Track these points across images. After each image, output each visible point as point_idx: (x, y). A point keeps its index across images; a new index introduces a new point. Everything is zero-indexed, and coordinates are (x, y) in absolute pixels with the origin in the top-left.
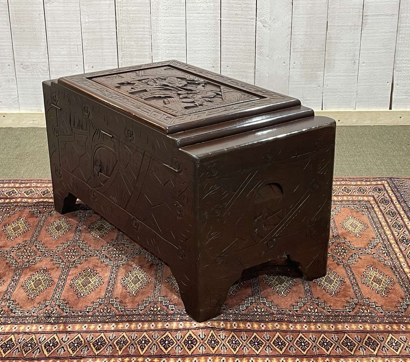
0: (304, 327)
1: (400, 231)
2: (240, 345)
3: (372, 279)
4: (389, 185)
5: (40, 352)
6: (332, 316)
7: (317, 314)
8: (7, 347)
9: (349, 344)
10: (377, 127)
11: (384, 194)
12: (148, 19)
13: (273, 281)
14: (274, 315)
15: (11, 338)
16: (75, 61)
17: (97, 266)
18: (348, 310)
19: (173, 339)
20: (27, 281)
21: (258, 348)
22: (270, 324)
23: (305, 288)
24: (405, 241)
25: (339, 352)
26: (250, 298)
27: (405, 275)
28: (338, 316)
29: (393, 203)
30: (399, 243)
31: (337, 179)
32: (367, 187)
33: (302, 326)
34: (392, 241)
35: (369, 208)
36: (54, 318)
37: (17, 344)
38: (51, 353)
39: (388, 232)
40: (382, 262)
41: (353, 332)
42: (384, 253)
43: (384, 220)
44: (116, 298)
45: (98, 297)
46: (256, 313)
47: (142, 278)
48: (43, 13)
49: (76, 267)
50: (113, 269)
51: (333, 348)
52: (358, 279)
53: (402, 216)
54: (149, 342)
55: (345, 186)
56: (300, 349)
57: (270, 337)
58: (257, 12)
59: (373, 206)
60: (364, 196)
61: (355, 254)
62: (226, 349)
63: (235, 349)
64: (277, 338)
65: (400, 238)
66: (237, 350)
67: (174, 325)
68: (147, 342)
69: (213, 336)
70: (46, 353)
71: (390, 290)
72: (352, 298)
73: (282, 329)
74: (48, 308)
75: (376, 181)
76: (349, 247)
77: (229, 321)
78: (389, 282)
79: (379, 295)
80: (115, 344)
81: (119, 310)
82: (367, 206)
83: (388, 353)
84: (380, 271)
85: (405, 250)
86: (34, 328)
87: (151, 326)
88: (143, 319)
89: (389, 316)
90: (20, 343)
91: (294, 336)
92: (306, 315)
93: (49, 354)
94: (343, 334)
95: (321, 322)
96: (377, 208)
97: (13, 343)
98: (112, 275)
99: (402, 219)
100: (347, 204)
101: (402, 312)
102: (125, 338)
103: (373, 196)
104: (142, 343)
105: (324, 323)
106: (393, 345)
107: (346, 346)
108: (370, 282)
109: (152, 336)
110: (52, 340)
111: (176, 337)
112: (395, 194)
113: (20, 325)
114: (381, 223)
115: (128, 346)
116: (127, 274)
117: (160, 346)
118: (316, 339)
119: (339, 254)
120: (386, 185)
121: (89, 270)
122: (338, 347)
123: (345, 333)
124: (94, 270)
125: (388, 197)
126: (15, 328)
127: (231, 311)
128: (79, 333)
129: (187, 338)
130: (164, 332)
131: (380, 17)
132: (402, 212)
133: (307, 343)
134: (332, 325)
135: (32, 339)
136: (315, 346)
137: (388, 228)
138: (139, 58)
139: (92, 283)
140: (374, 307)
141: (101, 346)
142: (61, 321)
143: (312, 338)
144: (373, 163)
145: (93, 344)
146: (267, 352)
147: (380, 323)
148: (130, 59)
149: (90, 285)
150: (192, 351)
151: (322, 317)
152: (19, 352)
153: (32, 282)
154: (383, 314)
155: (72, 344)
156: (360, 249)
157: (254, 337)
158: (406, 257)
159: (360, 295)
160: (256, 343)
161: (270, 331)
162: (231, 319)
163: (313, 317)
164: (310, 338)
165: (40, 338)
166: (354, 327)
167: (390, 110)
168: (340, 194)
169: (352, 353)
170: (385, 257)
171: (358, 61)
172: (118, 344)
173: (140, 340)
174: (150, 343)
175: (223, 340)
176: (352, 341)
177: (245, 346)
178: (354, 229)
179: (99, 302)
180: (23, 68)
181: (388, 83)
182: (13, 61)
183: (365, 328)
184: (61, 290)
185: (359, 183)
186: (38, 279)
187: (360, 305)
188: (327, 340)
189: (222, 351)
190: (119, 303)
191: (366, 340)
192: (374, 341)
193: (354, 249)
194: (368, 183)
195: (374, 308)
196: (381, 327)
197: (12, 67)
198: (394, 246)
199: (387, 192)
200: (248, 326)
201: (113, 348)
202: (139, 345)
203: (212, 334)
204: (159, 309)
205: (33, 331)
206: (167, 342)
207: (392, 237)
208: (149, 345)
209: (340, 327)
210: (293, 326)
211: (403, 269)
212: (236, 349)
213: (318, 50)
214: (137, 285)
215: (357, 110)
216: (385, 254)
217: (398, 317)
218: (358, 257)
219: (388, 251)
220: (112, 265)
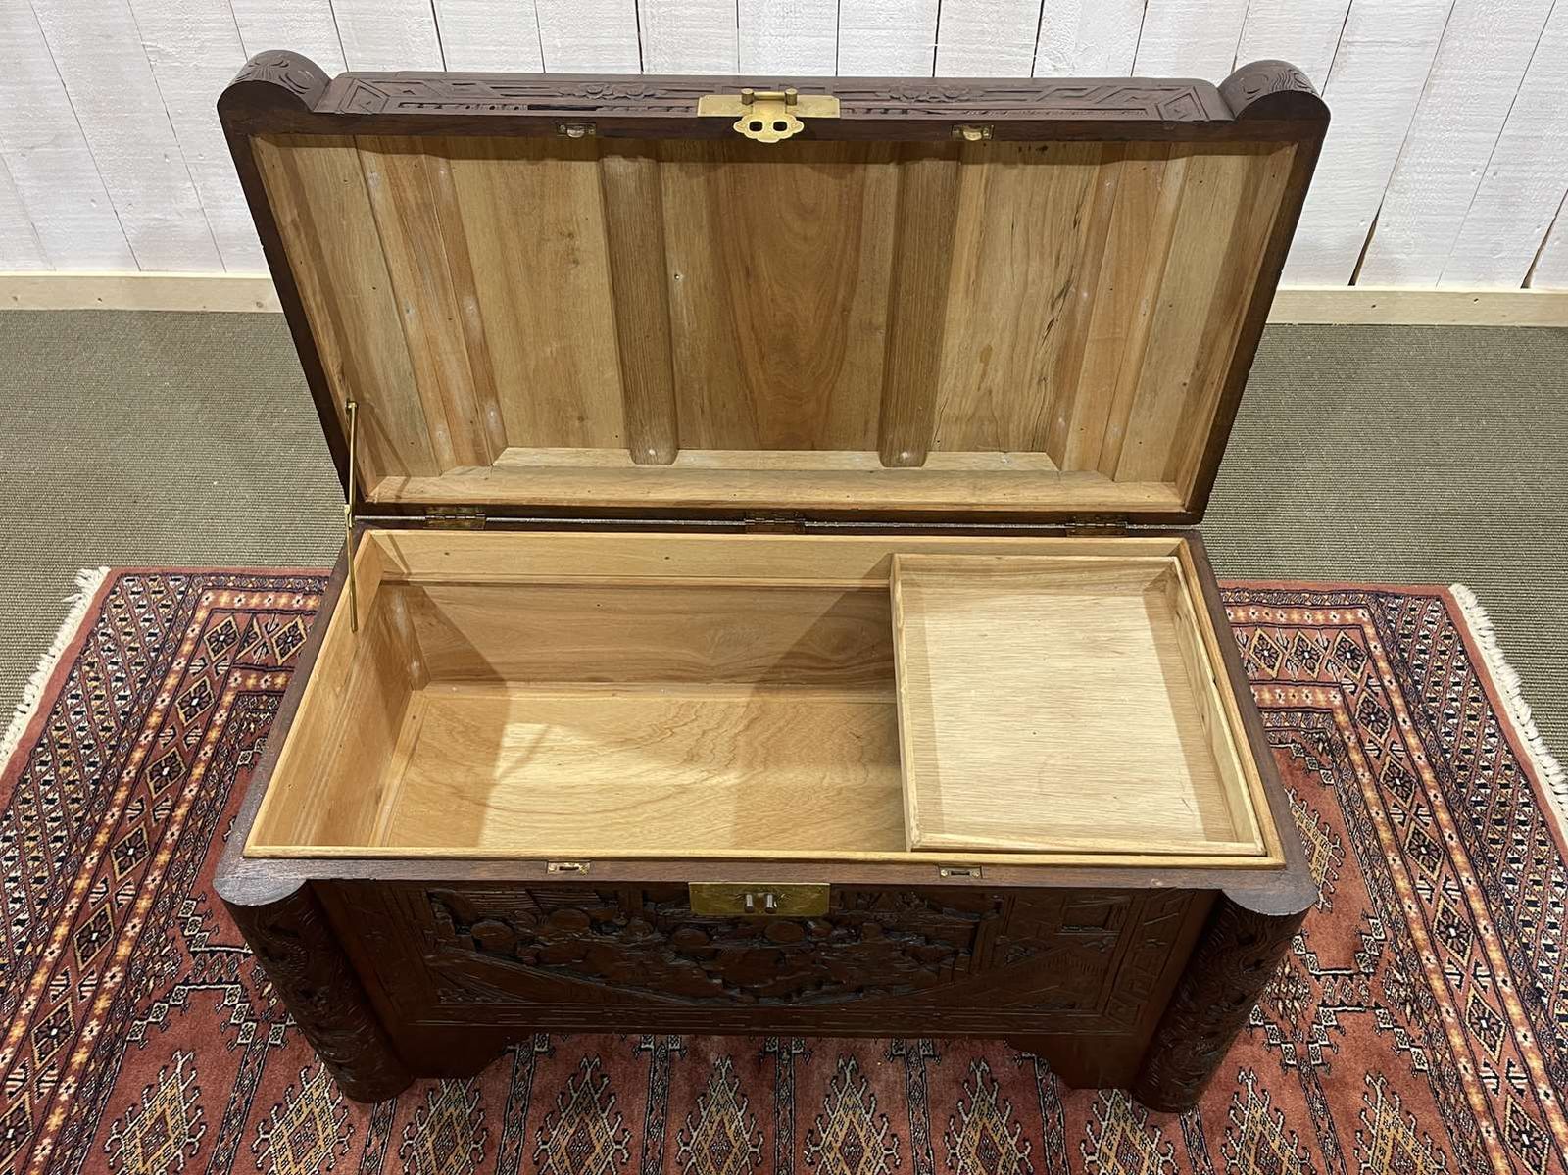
1: (1434, 876)
3: (1388, 1155)
4: (1377, 631)
11: (1369, 676)
13: (1111, 1164)
17: (610, 1054)
20: (413, 1130)
24: (1453, 932)
27: (1475, 1130)
29: (1398, 726)
30: (1438, 941)
32: (1319, 636)
34: (1419, 934)
35: (1335, 750)
39: (1402, 883)
40: (1405, 1054)
42: (1405, 1002)
43: (1381, 813)
47: (737, 1134)
49: (550, 1053)
50: (655, 1071)
52: (1348, 1152)
53: (1431, 795)
55: (1259, 632)
59: (1346, 737)
60: (1314, 684)
61: (1324, 1005)
65: (1439, 915)
75: (1341, 606)
76: (1304, 961)
84: (1404, 1105)
85: (1460, 985)
96: (1356, 748)
98: (652, 1110)
99: (1433, 813)
112: (1397, 678)
114: (1376, 833)
116: (696, 1109)
120: (1370, 632)
121: (589, 1072)
124: (602, 1077)
132: (1428, 777)
137: (1399, 861)
139: (598, 1149)
153: (427, 1131)
156: (1335, 978)
158: (1467, 1023)
167: (1351, 288)
170: (1409, 1023)
181: (1363, 220)
185: (1295, 616)
186: (445, 1116)
193: (1318, 978)
198: (1428, 958)
199: (1375, 664)
207: (1415, 907)
211: (1466, 1095)
216: (1408, 1009)
218: (1335, 1022)
219: (1413, 989)
220: (651, 1046)
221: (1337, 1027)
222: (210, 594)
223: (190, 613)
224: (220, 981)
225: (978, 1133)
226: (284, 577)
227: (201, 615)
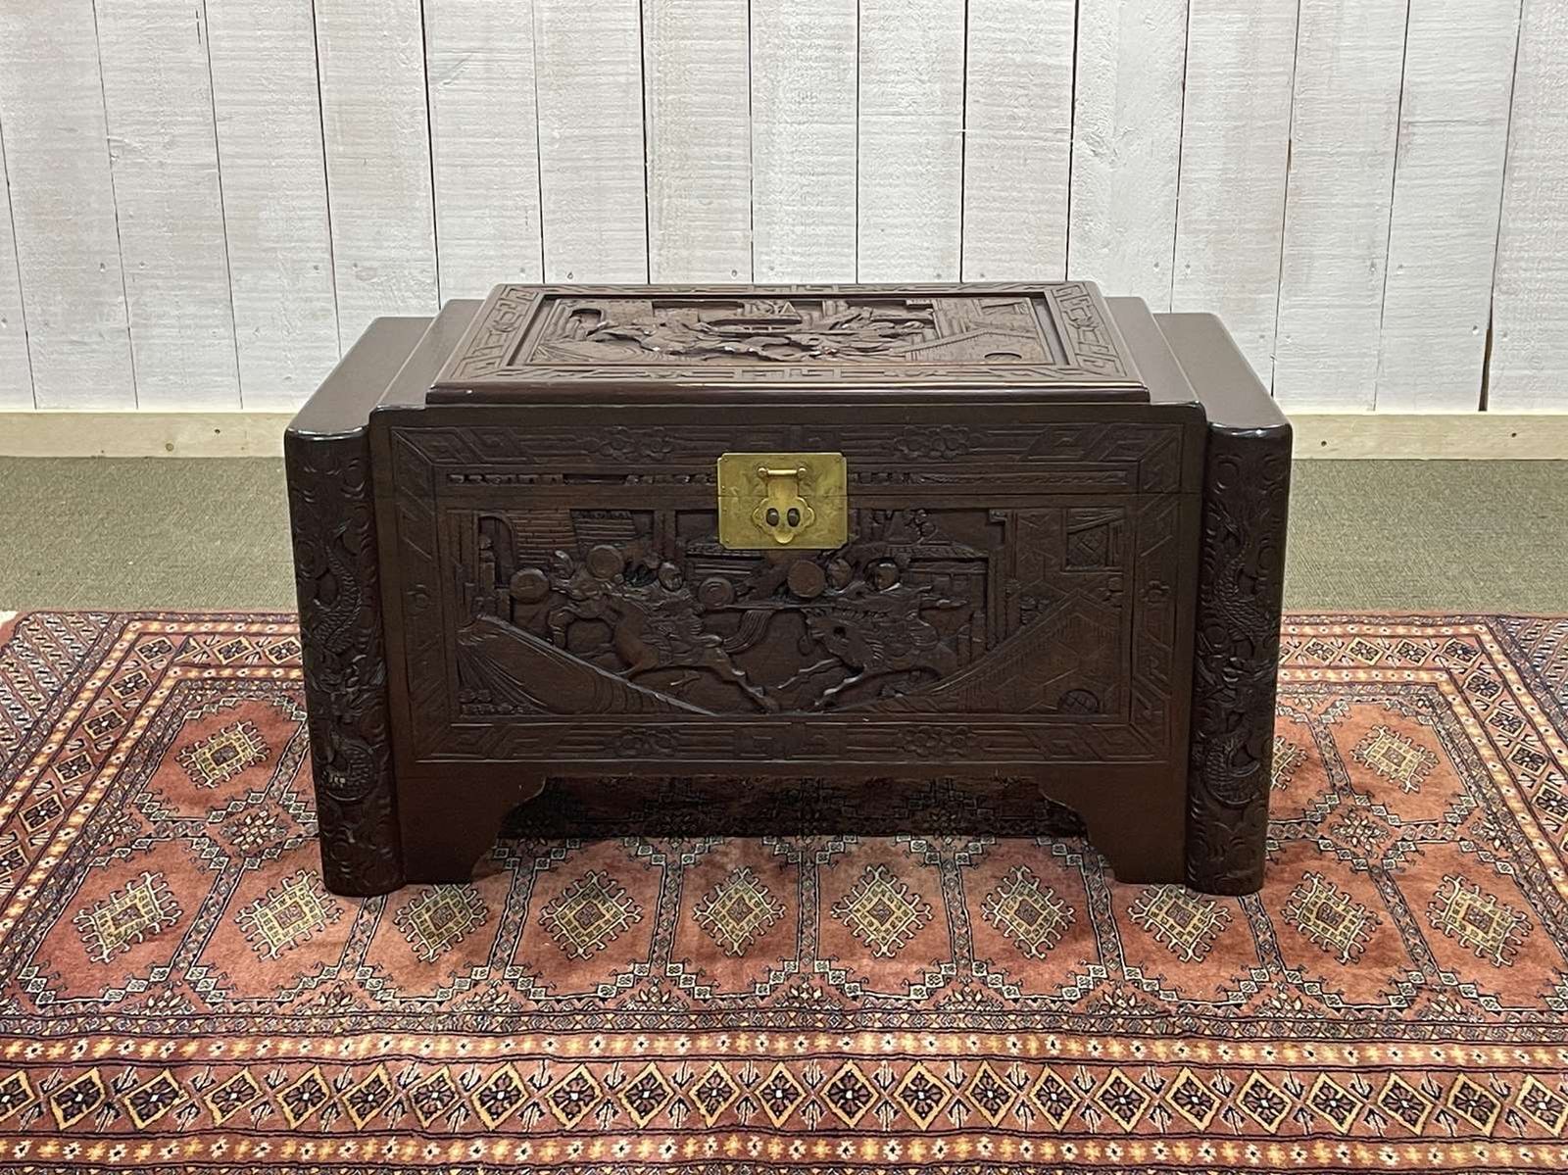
0: (1264, 1053)
1: (1538, 773)
2: (1074, 1105)
3: (1462, 914)
4: (1495, 637)
5: (467, 1115)
6: (1345, 1021)
7: (1299, 1015)
8: (366, 1101)
9: (1405, 1104)
10: (1445, 463)
11: (1482, 664)
12: (740, 131)
13: (1160, 917)
14: (1172, 1020)
15: (378, 1076)
16: (516, 256)
17: (618, 869)
18: (1394, 1005)
19: (867, 1084)
20: (407, 910)
21: (1129, 1113)
22: (1159, 1043)
23: (1258, 936)
24: (1554, 803)
25: (1375, 1126)
26: (1091, 967)
27: (1562, 905)
28: (1367, 1021)
29: (1511, 692)
30: (1536, 808)
31: (1332, 619)
32: (1427, 642)
33: (1257, 1051)
34: (1516, 804)
35: (1439, 707)
36: (500, 1019)
37: (396, 1090)
38: (502, 1119)
39: (1501, 778)
40: (1488, 866)
41: (1414, 1068)
42: (1494, 839)
43: (1484, 741)
44: (683, 963)
45: (629, 956)
46: (1113, 1012)
47: (757, 905)
48: (423, 112)
49: (553, 870)
50: (667, 876)
51: (1358, 1115)
52: (1418, 914)
53: (1542, 730)
54: (798, 1094)
55: (1357, 639)
56: (1255, 1116)
57: (1163, 1082)
58: (1076, 111)
59: (1450, 698)
60: (1418, 669)
61: (1403, 840)
62: (1033, 1115)
63: (1058, 1116)
64: (1184, 1085)
65: (1540, 794)
66: (1065, 1119)
67: (867, 1043)
68: (790, 1094)
69: (989, 1077)
70: (485, 1116)
71: (1518, 948)
72: (1406, 971)
73: (1197, 1060)
74: (481, 989)
75: (1455, 624)
76: (1386, 820)
77: (1034, 1031)
78: (1514, 925)
79: (1486, 961)
80: (695, 1098)
81: (696, 997)
82: (1430, 700)
83: (1527, 1132)
84: (1484, 892)
85: (1556, 831)
86: (443, 1047)
87: (797, 1046)
88: (770, 1024)
89: (1520, 1025)
90: (404, 1087)
91: (1235, 1079)
92: (1267, 1019)
93: (498, 1122)
94: (1386, 1075)
95: (1315, 1039)
96: (1461, 705)
97: (385, 1089)
98: (664, 896)
99: (1541, 739)
100: (1369, 694)
101: (1561, 1013)
102: (722, 1079)
103: (1448, 671)
104: (775, 1097)
105: (1324, 1041)
106: (1539, 1109)
107: (1396, 1111)
108: (1457, 925)
109: (805, 1076)
110: (500, 1082)
111: (876, 1077)
112: (1513, 663)
113: (400, 1036)
114: (1476, 752)
115: (733, 1102)
116: (712, 892)
117: (832, 1105)
118: (1302, 1087)
119: (1355, 841)
120: (1486, 638)
121: (595, 878)
122: (1371, 1112)
123: (1391, 1071)
124: (610, 881)
125: (1492, 671)
126: (387, 1044)
127: (1035, 1005)
128: (581, 1063)
129: (913, 1082)
130: (840, 1062)
131: (1452, 130)
132: (1540, 719)
133: (1275, 1100)
134: (1349, 1048)
135: (441, 1080)
136: (1301, 1110)
137: (1499, 766)
138: (713, 248)
139: (608, 916)
140: (1475, 996)
141: (653, 1101)
142: (524, 1028)
143: (1290, 1086)
144: (1435, 571)
145: (627, 1097)
146: (1158, 1124)
147: (1495, 1043)
148: (684, 253)
149: (600, 922)
150: (930, 1118)
151: (1318, 1025)
152: (404, 1112)
153: (424, 911)
154: (1502, 1018)
155: (561, 1094)
156: (1417, 826)
157: (1115, 1082)
158: (1561, 848)
159: (1429, 960)
160: (1123, 1100)
161: (1161, 1065)
162: (1040, 1026)
163: (1290, 1025)
164: (1286, 1086)
165: (462, 1078)
166: (1416, 1054)
167: (1482, 413)
168: (1344, 663)
169: (1417, 1130)
170: (1497, 850)
171: (1383, 261)
172: (703, 1096)
173: (768, 1087)
174: (800, 1099)
175: (1020, 1087)
176: (1413, 1096)
177: (1088, 1107)
178: (1395, 767)
179: (632, 973)
180: (358, 277)
181: (1475, 328)
182: (327, 256)
183: (1449, 1058)
184: (515, 937)
185: (1401, 630)
186: (441, 904)
187: (1432, 990)
188: (1337, 1092)
189: (1021, 1121)
190: (694, 977)
191: (1455, 1091)
192: (1481, 1095)
193: (1399, 827)
194: (1430, 631)
195: (1475, 1001)
196: (1499, 1056)
197: (325, 273)
198: (1523, 817)
199: (1489, 657)
200: (1094, 1048)
201: (688, 1110)
202: (768, 1101)
203: (985, 1071)
204: (817, 994)
205: (441, 1055)
206: (849, 1095)
207: (1513, 791)
208: (796, 1102)
209: (1373, 1054)
210: (1230, 1052)
211: (1554, 888)
212: (1061, 1115)
213: (1262, 226)
214: (744, 923)
215: (1380, 411)
216: (1497, 843)
217: (1548, 1026)
218: (1413, 849)
219: (1504, 833)
220: (663, 863)
221: (1417, 851)
222: (138, 625)
223: (116, 635)
224: (186, 835)
225: (1018, 904)
226: (221, 614)
227: (129, 636)
